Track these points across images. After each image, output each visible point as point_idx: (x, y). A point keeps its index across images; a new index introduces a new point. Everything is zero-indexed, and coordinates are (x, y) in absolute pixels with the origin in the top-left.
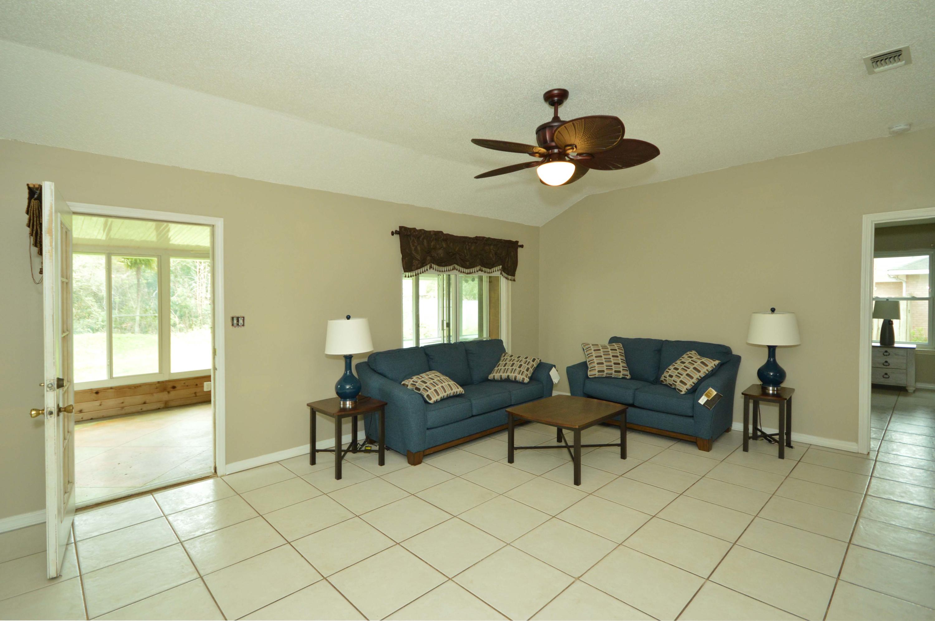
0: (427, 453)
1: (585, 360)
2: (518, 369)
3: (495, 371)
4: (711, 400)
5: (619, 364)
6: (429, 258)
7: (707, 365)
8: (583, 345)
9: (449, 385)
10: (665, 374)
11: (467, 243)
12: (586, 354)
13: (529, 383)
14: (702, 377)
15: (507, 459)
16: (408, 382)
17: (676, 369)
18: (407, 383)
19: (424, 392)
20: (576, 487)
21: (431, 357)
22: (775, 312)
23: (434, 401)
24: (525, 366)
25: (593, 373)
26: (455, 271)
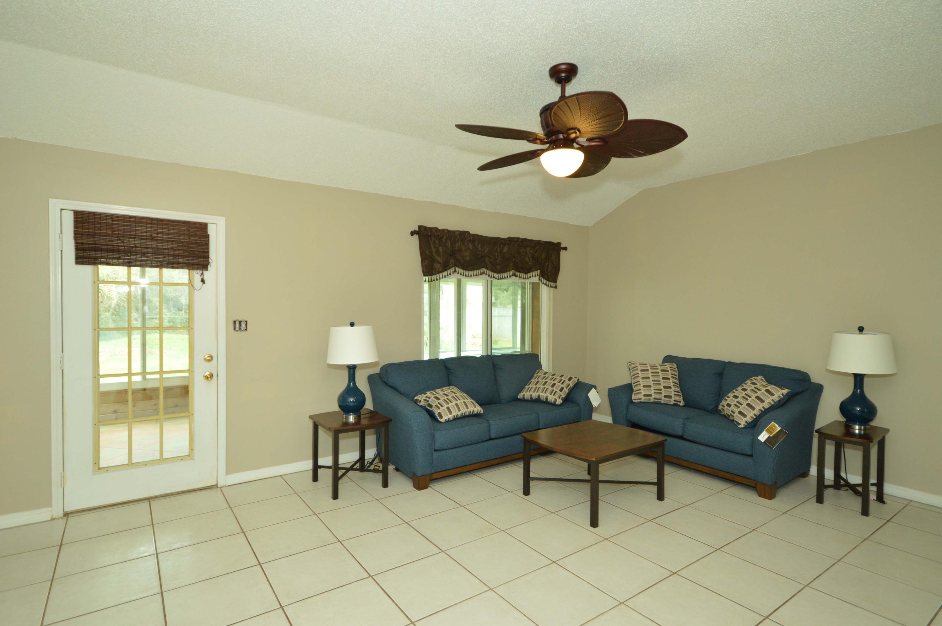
0: (435, 477)
1: (629, 382)
2: (550, 389)
3: (526, 389)
4: (773, 436)
5: (670, 388)
6: (452, 261)
7: (772, 394)
8: (629, 364)
9: (464, 402)
10: (724, 403)
11: (498, 245)
12: (632, 374)
13: (562, 404)
14: (766, 408)
15: (522, 490)
16: (421, 397)
17: (736, 397)
18: (420, 399)
19: (435, 410)
20: (592, 529)
21: (452, 371)
22: (864, 332)
23: (446, 420)
24: (559, 385)
25: (638, 397)
26: (484, 275)
